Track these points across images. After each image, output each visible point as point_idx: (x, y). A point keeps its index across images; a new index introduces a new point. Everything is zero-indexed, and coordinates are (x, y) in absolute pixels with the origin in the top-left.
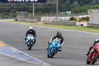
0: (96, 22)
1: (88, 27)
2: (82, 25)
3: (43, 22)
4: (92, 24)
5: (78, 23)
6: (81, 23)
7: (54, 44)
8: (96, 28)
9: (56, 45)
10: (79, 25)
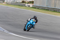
0: (38, 5)
1: (33, 7)
2: (29, 6)
3: (6, 3)
4: (35, 6)
5: (26, 5)
6: (29, 5)
7: (31, 22)
8: (37, 9)
9: (33, 23)
10: (27, 6)
